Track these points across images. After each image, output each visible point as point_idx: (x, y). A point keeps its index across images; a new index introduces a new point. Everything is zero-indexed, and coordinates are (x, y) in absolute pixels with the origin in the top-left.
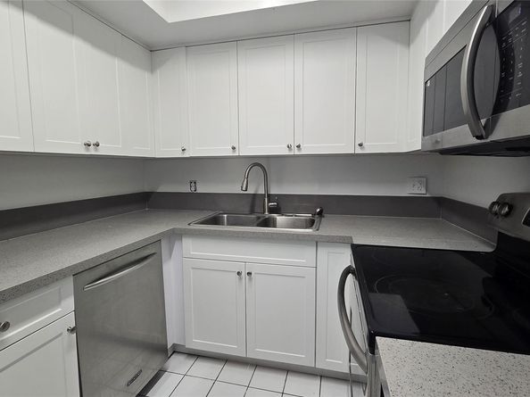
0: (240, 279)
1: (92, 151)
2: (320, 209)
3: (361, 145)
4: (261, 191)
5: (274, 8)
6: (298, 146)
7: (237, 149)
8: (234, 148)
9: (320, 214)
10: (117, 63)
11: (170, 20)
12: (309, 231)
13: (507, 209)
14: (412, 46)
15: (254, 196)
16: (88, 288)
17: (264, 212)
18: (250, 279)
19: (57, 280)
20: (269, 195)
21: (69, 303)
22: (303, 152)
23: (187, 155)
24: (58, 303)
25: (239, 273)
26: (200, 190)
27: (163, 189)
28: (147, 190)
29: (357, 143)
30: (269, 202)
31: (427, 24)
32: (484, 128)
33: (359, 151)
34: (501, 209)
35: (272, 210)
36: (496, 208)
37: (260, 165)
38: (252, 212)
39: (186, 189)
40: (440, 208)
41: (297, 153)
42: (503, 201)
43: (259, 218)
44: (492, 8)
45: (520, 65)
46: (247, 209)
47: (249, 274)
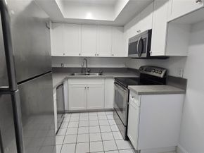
2: (101, 71)
3: (113, 55)
6: (98, 55)
17: (86, 72)
18: (88, 89)
26: (65, 66)
30: (88, 70)
39: (60, 66)
42: (142, 67)
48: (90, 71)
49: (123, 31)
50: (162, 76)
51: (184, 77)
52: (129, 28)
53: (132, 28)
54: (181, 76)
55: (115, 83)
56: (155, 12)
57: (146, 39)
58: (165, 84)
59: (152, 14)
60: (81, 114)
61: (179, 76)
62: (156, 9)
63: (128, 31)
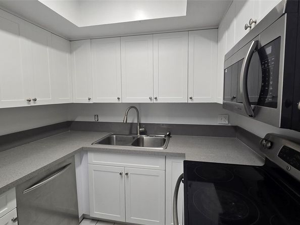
0: (122, 177)
1: (32, 104)
3: (191, 98)
4: (136, 121)
5: (140, 21)
6: (156, 98)
7: (121, 99)
8: (119, 99)
9: (169, 135)
10: (48, 50)
11: (79, 26)
12: (161, 149)
13: (270, 145)
14: (219, 44)
15: (132, 124)
16: (26, 192)
17: (137, 134)
18: (128, 177)
19: (4, 192)
20: (140, 124)
21: (13, 204)
22: (159, 101)
23: (91, 102)
24: (5, 205)
25: (120, 174)
26: (100, 120)
27: (79, 119)
28: (69, 119)
29: (189, 97)
30: (140, 128)
31: (226, 34)
32: (253, 110)
33: (190, 101)
34: (267, 143)
35: (142, 133)
36: (264, 142)
37: (134, 107)
38: (131, 133)
39: (92, 120)
40: (236, 133)
41: (155, 102)
42: (268, 139)
43: (134, 138)
44: (257, 43)
45: (271, 83)
46: (127, 132)
47: (127, 174)
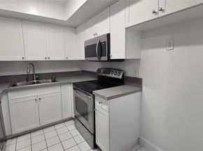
8: (23, 58)
30: (35, 76)
35: (37, 79)
37: (32, 64)
48: (39, 78)
49: (76, 33)
50: (121, 77)
51: (140, 77)
52: (84, 29)
53: (87, 30)
54: (137, 76)
55: (74, 89)
56: (112, 17)
57: (105, 42)
58: (123, 84)
59: (108, 19)
60: (33, 134)
61: (135, 76)
62: (113, 14)
63: (82, 33)
